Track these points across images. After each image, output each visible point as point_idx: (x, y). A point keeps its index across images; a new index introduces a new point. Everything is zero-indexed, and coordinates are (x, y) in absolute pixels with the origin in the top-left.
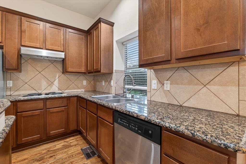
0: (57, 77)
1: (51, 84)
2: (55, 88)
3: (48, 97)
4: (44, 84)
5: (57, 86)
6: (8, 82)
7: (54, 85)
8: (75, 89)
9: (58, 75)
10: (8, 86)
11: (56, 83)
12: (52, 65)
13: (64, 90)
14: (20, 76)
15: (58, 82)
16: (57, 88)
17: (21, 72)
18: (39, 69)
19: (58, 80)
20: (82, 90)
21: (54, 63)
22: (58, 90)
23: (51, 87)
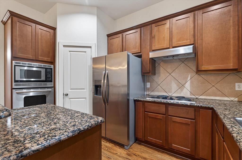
0: (189, 78)
1: (182, 86)
2: (186, 92)
3: (170, 102)
4: (174, 86)
5: (189, 89)
6: (147, 83)
7: (185, 89)
8: (217, 96)
9: (191, 76)
10: (147, 87)
11: (188, 85)
12: (183, 64)
13: (197, 95)
14: (155, 78)
15: (190, 84)
16: (189, 93)
17: (155, 75)
18: (170, 71)
19: (191, 82)
20: (232, 99)
21: (185, 62)
22: (190, 95)
23: (182, 90)
